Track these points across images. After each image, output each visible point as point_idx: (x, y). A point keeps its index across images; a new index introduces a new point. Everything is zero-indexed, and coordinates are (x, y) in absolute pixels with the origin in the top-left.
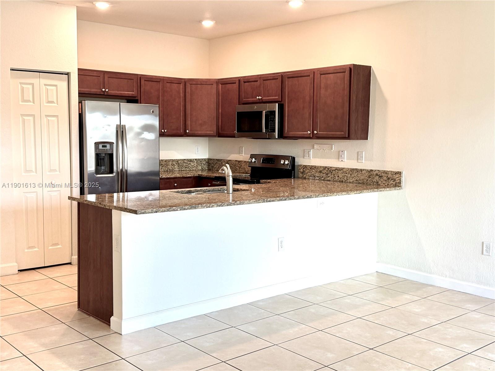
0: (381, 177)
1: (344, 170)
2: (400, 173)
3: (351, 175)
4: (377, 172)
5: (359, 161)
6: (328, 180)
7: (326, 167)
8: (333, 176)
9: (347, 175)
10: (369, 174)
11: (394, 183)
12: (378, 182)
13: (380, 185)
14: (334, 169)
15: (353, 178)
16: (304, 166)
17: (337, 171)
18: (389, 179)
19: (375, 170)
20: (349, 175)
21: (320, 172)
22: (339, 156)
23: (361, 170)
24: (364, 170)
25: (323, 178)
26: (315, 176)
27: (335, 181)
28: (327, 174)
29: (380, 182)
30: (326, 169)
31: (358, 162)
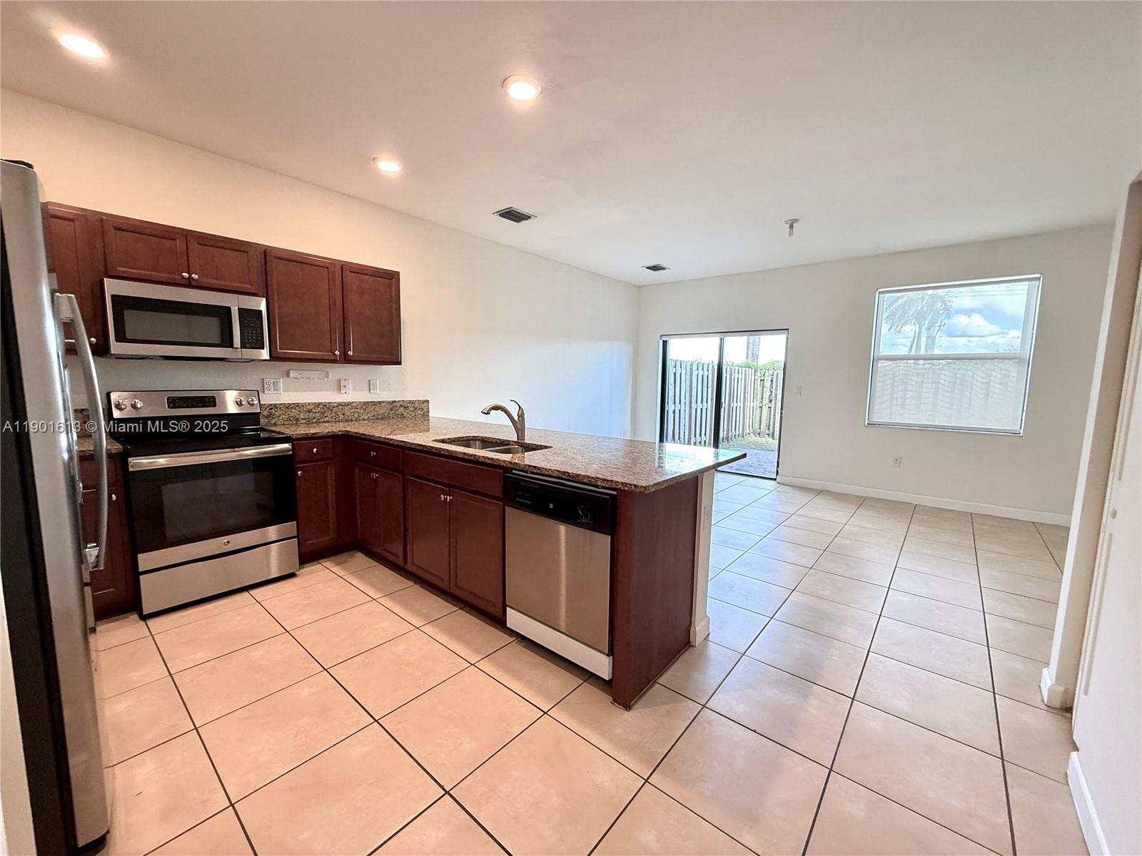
0: (406, 408)
1: (354, 405)
2: (427, 401)
3: (365, 409)
4: (401, 403)
5: (372, 391)
6: (324, 422)
7: (319, 404)
8: (334, 414)
9: (358, 410)
10: (392, 406)
11: (422, 412)
12: (403, 414)
13: (405, 417)
14: (335, 405)
15: (368, 413)
16: (271, 405)
17: (340, 407)
18: (416, 409)
19: (399, 401)
20: (362, 411)
21: (310, 411)
22: (339, 387)
23: (380, 403)
24: (383, 402)
25: (314, 420)
26: (297, 420)
27: (339, 421)
28: (323, 413)
29: (405, 414)
30: (321, 406)
31: (370, 393)
